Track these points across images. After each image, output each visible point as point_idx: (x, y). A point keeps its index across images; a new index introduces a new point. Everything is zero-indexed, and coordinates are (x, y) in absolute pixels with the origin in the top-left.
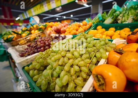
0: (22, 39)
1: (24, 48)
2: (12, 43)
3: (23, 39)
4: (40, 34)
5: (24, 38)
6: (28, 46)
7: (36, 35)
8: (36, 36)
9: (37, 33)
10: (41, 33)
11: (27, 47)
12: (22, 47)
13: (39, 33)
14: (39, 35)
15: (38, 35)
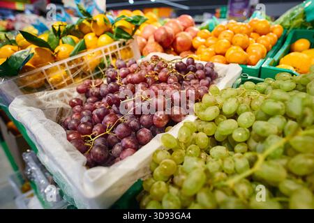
0: (57, 64)
1: (68, 99)
2: (23, 81)
3: (63, 65)
4: (118, 49)
5: (65, 61)
6: (80, 91)
7: (106, 51)
8: (104, 55)
9: (108, 46)
10: (120, 45)
11: (76, 95)
12: (62, 95)
13: (115, 47)
14: (114, 51)
15: (110, 53)
